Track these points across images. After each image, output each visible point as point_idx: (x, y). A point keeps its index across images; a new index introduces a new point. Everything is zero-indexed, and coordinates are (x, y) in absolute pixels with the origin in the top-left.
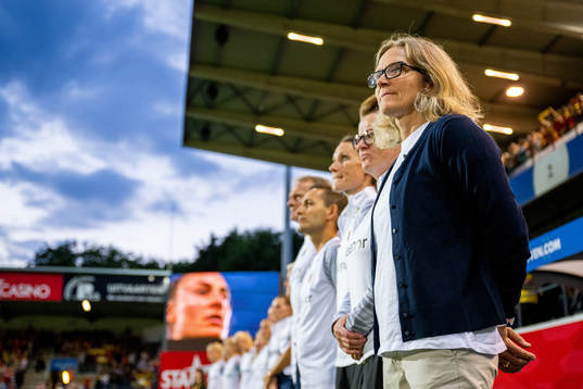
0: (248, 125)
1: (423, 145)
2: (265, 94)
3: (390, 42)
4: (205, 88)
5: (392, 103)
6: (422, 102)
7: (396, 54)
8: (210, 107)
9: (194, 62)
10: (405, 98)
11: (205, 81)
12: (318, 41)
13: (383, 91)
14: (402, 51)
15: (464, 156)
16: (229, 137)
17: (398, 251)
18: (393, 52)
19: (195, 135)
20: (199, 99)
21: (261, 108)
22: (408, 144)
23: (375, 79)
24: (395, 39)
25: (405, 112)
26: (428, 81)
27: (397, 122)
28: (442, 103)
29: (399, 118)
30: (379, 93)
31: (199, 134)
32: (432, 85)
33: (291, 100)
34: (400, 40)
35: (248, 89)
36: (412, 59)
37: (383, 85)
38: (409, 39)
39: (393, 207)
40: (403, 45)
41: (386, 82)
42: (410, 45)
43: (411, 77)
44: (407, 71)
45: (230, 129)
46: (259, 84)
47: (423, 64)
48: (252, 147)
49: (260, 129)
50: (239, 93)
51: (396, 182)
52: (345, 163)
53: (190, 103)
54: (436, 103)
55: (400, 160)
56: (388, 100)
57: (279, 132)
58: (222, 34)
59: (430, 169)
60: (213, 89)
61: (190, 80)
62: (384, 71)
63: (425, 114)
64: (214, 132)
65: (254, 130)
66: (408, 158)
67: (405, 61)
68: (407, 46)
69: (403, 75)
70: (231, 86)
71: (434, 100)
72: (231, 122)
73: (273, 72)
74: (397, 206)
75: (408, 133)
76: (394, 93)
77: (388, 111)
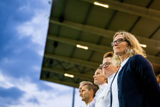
0: (62, 74)
1: (128, 63)
2: (69, 64)
3: (118, 33)
4: (49, 61)
5: (118, 51)
6: (128, 51)
7: (120, 36)
8: (50, 67)
9: (46, 52)
10: (122, 50)
11: (49, 59)
12: (86, 48)
13: (116, 47)
14: (122, 35)
15: (141, 67)
16: (56, 77)
17: (120, 96)
18: (119, 36)
19: (44, 76)
20: (46, 64)
21: (67, 68)
22: (123, 64)
23: (113, 44)
24: (120, 32)
25: (122, 54)
26: (130, 45)
27: (120, 57)
28: (134, 51)
29: (120, 56)
30: (114, 48)
31: (46, 76)
32: (131, 46)
33: (77, 66)
34: (121, 32)
35: (63, 62)
36: (125, 38)
37: (116, 45)
38: (124, 32)
39: (118, 83)
40: (122, 34)
41: (117, 44)
42: (124, 34)
43: (124, 43)
44: (123, 41)
45: (56, 75)
46: (66, 60)
47: (128, 39)
48: (63, 81)
49: (66, 75)
50: (60, 63)
51: (119, 75)
52: (98, 75)
53: (43, 66)
54: (132, 51)
55: (121, 68)
56: (117, 50)
57: (72, 76)
58: (56, 44)
59: (130, 70)
60: (51, 61)
61: (44, 58)
62: (116, 41)
63: (129, 54)
64: (51, 75)
65: (64, 75)
66: (123, 68)
67: (123, 38)
68: (123, 34)
69: (122, 43)
70: (57, 61)
71: (132, 50)
72: (57, 72)
73: (71, 57)
74: (120, 82)
75: (123, 60)
76: (119, 48)
77: (117, 54)
